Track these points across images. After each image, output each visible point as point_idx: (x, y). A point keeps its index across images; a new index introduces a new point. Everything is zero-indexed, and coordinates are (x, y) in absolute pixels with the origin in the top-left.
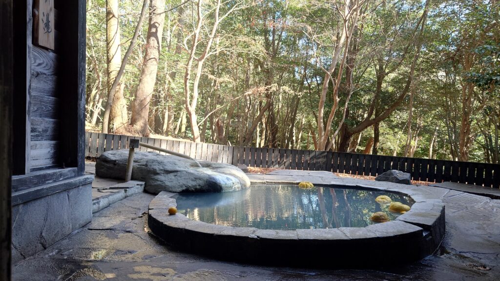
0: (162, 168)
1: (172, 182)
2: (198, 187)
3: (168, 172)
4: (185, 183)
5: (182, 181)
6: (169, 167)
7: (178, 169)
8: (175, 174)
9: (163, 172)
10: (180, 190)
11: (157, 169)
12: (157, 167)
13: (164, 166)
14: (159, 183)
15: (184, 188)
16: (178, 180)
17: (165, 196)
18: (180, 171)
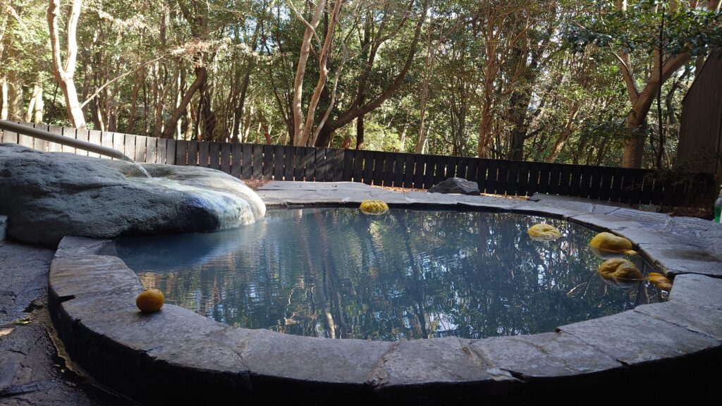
0: (54, 180)
1: (88, 212)
2: (161, 222)
3: (72, 189)
4: (126, 214)
5: (117, 211)
6: (74, 177)
7: (100, 180)
8: (95, 192)
9: (58, 190)
10: (114, 230)
11: (41, 181)
12: (39, 177)
13: (59, 174)
14: (51, 216)
15: (126, 227)
16: (104, 208)
17: (82, 250)
18: (105, 186)
